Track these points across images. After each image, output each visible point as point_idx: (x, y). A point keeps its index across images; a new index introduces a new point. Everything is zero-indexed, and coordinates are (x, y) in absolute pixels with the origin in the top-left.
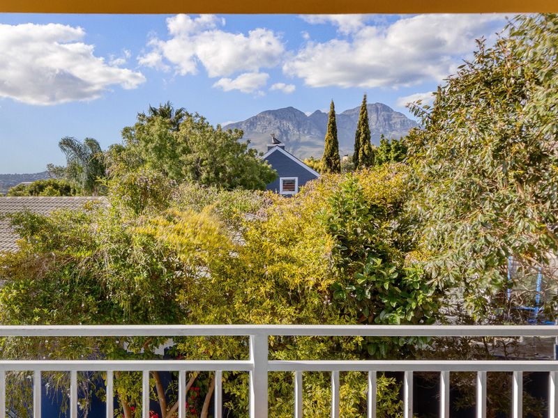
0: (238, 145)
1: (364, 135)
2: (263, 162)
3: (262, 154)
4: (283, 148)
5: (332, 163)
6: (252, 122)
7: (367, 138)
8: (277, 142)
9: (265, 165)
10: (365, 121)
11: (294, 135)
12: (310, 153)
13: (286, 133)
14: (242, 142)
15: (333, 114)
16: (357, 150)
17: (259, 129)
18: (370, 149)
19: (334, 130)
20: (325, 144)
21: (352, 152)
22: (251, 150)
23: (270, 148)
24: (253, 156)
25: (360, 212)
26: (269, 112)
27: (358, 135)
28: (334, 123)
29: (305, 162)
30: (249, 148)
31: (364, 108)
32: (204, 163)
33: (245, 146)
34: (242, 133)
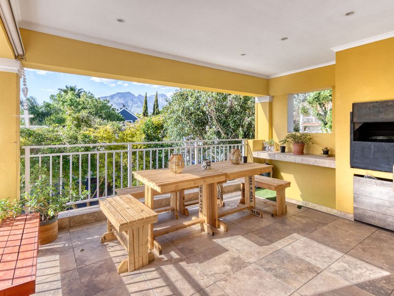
0: (108, 106)
1: (156, 106)
2: (118, 114)
3: (118, 110)
4: (127, 108)
5: (145, 114)
6: (112, 97)
7: (157, 107)
8: (124, 106)
9: (119, 115)
10: (157, 100)
11: (130, 103)
12: (136, 110)
13: (127, 102)
14: (109, 105)
15: (146, 97)
16: (154, 111)
17: (115, 100)
18: (158, 111)
19: (146, 103)
20: (143, 108)
21: (152, 111)
22: (113, 109)
23: (121, 108)
24: (114, 111)
25: (152, 127)
26: (120, 93)
27: (154, 105)
28: (146, 101)
29: (135, 115)
30: (112, 107)
31: (157, 96)
32: (92, 113)
33: (111, 107)
34: (109, 101)
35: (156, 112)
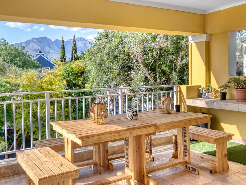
0: (23, 53)
1: (75, 51)
2: (35, 61)
3: (34, 57)
4: (43, 55)
5: (63, 59)
6: (28, 43)
7: (76, 52)
8: (40, 52)
9: (36, 62)
10: (75, 45)
11: (47, 49)
12: (54, 56)
13: (43, 48)
14: (24, 51)
15: (63, 42)
16: (73, 56)
17: (31, 46)
18: (77, 56)
19: (63, 48)
20: (61, 53)
21: (71, 57)
22: (29, 55)
23: (37, 55)
24: (30, 57)
26: (35, 38)
27: (73, 51)
28: (63, 45)
29: (52, 61)
30: (28, 54)
31: (74, 40)
32: (7, 61)
33: (26, 53)
34: (24, 48)
35: (75, 58)
